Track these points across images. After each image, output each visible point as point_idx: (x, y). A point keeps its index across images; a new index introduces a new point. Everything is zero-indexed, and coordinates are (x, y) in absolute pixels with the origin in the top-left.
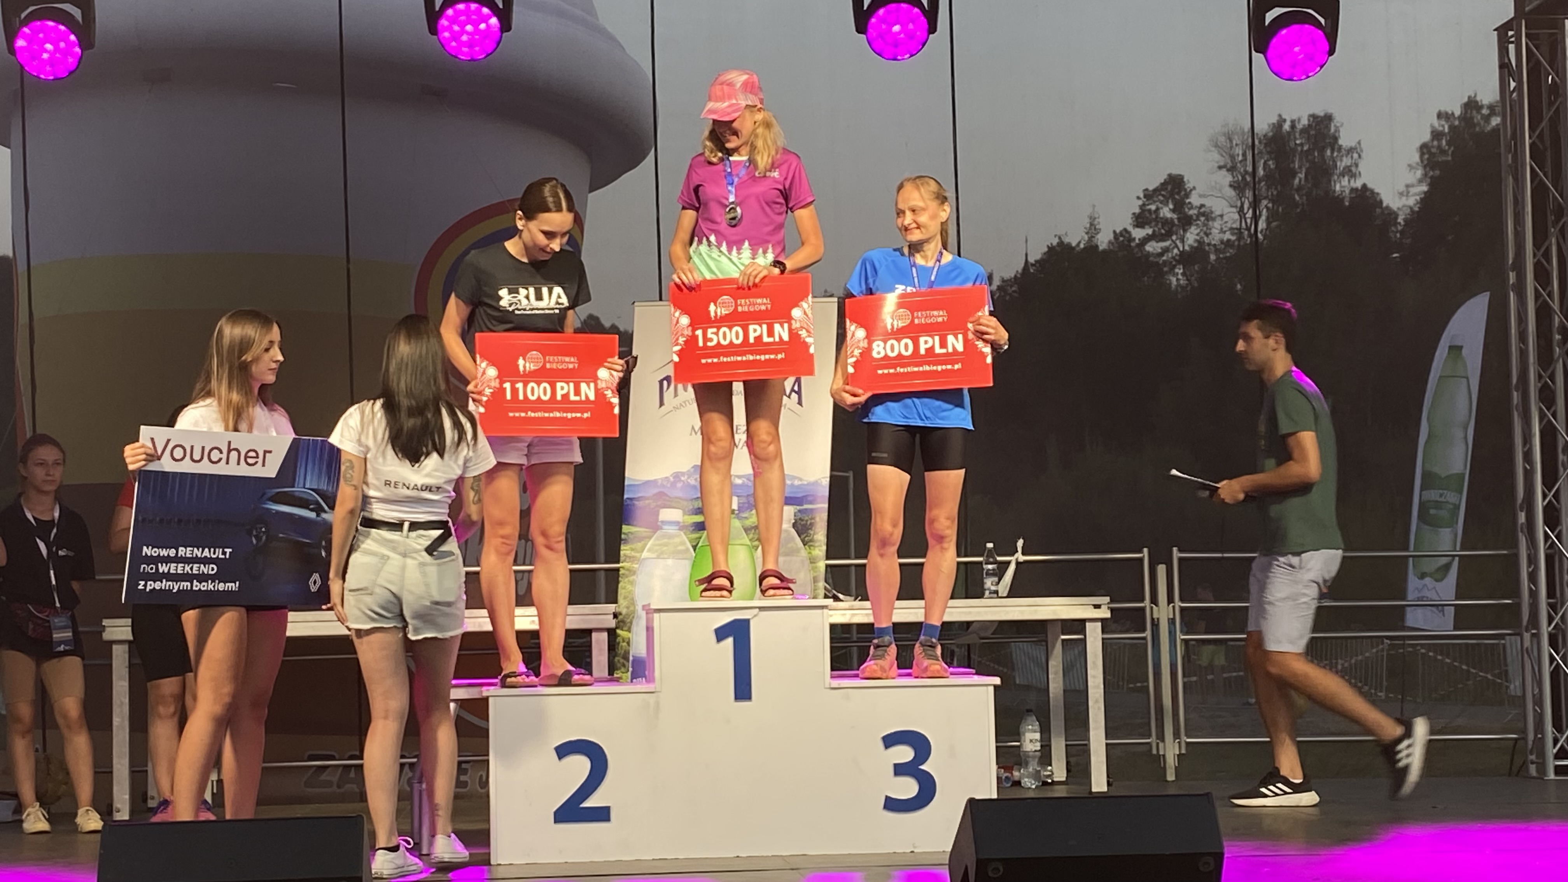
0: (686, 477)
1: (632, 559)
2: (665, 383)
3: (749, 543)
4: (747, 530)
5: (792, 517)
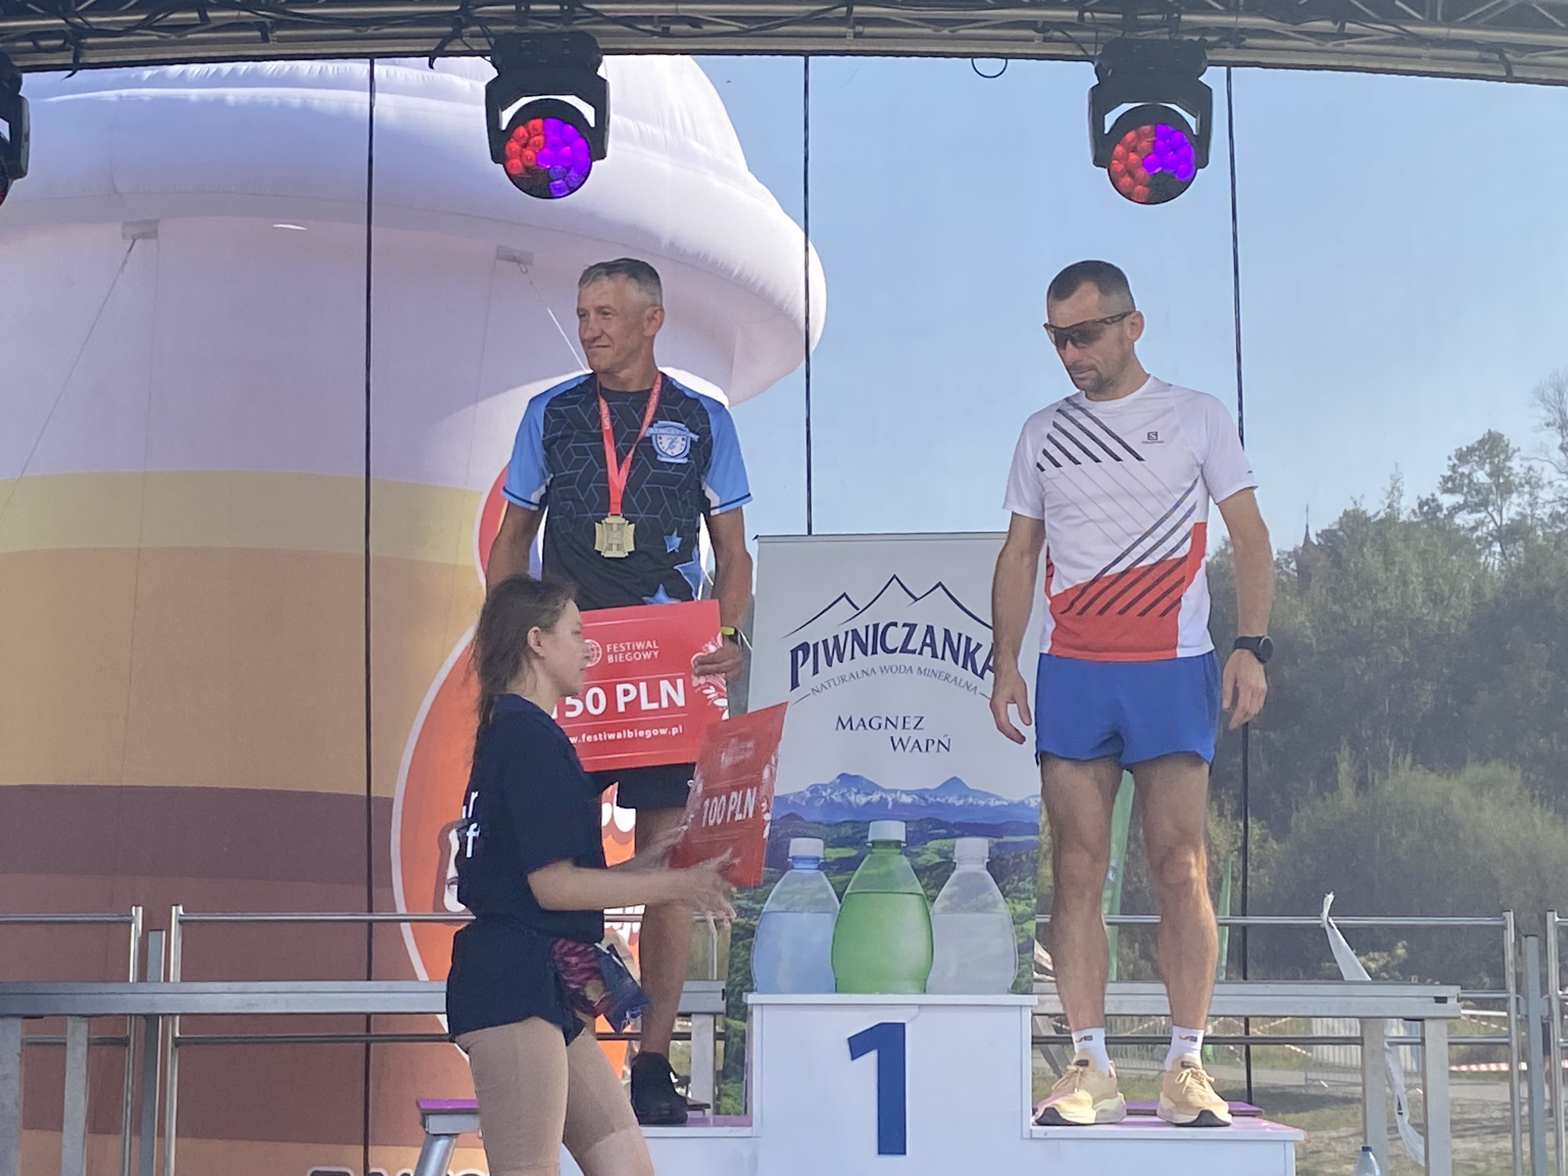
0: (829, 791)
1: (749, 913)
2: (800, 653)
3: (921, 891)
4: (919, 871)
5: (987, 855)
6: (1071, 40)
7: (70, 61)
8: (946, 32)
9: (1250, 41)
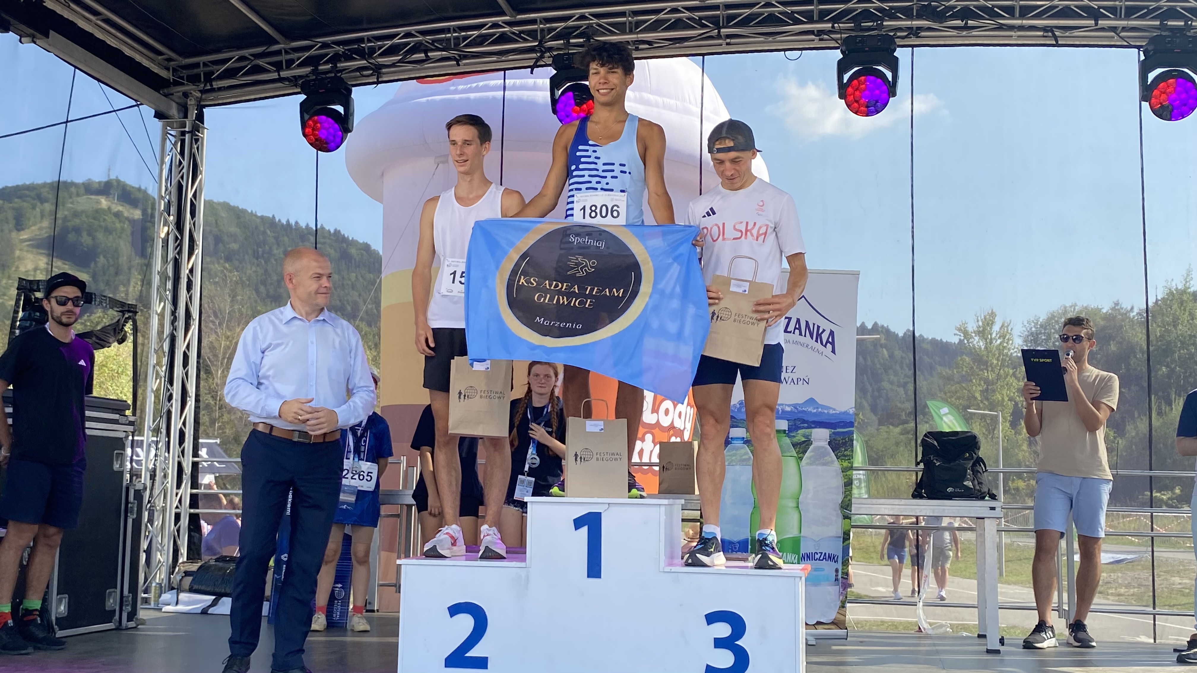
6: (833, 39)
7: (376, 80)
8: (771, 39)
9: (923, 34)
